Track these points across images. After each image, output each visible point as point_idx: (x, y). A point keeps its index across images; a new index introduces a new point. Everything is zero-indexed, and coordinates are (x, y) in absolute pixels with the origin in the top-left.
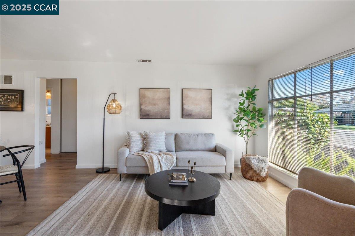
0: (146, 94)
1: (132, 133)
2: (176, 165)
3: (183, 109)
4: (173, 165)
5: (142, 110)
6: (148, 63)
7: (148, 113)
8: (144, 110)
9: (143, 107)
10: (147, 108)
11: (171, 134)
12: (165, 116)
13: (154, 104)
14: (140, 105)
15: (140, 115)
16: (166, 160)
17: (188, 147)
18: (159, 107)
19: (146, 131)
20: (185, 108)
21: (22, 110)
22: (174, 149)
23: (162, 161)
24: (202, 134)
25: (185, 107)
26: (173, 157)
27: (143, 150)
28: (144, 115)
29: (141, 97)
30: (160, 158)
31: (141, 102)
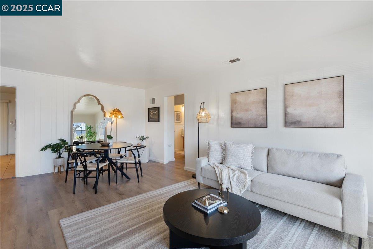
0: (237, 99)
1: (212, 143)
2: (250, 189)
3: (286, 114)
4: (246, 188)
5: (234, 118)
6: (237, 62)
7: (239, 121)
8: (236, 118)
9: (234, 114)
10: (239, 115)
11: (263, 148)
12: (260, 124)
13: (247, 110)
14: (232, 112)
15: (232, 123)
16: (238, 179)
17: (285, 170)
18: (252, 113)
19: (226, 142)
20: (289, 113)
21: (159, 121)
22: (265, 168)
23: (233, 180)
24: (314, 153)
25: (289, 110)
26: (246, 177)
27: (221, 163)
28: (236, 123)
29: (233, 103)
30: (231, 175)
31: (232, 109)
